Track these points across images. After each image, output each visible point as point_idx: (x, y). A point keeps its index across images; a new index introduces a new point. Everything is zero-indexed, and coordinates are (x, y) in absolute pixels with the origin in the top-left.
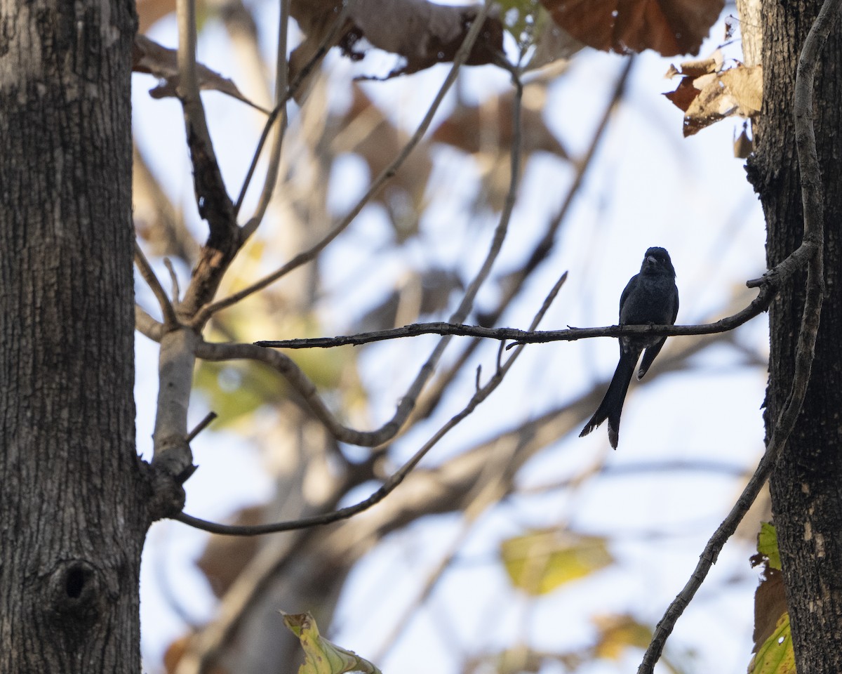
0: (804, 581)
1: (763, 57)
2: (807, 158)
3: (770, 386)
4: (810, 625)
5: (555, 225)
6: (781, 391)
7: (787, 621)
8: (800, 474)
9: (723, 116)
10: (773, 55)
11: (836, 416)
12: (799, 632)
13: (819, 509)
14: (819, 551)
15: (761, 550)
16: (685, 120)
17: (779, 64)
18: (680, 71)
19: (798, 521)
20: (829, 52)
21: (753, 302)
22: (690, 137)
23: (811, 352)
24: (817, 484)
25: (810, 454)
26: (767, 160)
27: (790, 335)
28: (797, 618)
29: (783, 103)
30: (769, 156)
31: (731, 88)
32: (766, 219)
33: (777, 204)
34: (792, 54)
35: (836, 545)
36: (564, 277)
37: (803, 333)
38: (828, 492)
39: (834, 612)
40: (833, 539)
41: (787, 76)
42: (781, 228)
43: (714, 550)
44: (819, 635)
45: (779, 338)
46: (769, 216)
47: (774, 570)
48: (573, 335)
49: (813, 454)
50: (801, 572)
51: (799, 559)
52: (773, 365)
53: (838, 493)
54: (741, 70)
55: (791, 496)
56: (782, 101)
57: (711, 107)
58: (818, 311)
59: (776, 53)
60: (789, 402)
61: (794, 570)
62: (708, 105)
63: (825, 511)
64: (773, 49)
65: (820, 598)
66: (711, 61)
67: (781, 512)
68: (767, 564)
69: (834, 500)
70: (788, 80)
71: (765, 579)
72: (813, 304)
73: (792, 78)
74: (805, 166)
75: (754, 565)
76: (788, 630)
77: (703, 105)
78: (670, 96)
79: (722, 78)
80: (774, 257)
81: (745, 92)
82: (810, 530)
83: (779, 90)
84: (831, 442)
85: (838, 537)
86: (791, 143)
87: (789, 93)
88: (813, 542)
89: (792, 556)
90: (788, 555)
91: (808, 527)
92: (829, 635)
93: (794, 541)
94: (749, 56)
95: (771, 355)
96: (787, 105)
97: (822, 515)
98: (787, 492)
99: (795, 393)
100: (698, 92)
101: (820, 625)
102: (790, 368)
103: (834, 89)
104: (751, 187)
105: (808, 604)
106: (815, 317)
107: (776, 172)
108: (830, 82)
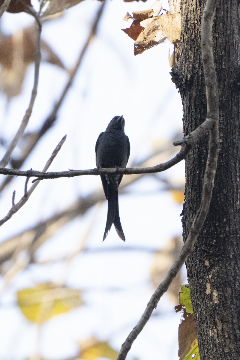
0: (206, 318)
1: (181, 8)
2: (208, 69)
3: (185, 202)
4: (210, 344)
5: (57, 106)
6: (192, 205)
7: (197, 344)
8: (204, 254)
9: (157, 43)
10: (187, 7)
11: (225, 220)
12: (203, 348)
13: (215, 275)
14: (215, 300)
15: (181, 303)
16: (135, 45)
17: (191, 12)
18: (132, 16)
19: (202, 282)
20: (220, 5)
21: (177, 155)
22: (138, 55)
23: (211, 184)
24: (214, 261)
25: (209, 243)
26: (184, 69)
27: (198, 172)
28: (202, 339)
29: (193, 35)
30: (185, 67)
31: (163, 26)
32: (183, 104)
33: (190, 95)
34: (198, 6)
35: (225, 296)
36: (64, 138)
37: (207, 172)
38: (220, 265)
39: (224, 336)
40: (223, 293)
41: (195, 19)
42: (192, 109)
43: (155, 301)
44: (215, 349)
45: (191, 174)
46: (185, 102)
47: (189, 314)
48: (72, 174)
49: (211, 243)
50: (204, 312)
51: (203, 305)
52: (187, 190)
53: (226, 266)
54: (168, 16)
55: (198, 267)
56: (192, 34)
57: (151, 38)
58: (216, 159)
59: (189, 5)
60: (199, 213)
61: (200, 311)
62: (149, 36)
63: (218, 277)
64: (187, 3)
65: (216, 328)
66: (151, 10)
67: (192, 277)
68: (185, 310)
69: (224, 270)
70: (196, 22)
71: (184, 319)
72: (213, 155)
73: (198, 20)
74: (208, 74)
75: (177, 311)
76: (197, 350)
77: (146, 37)
78: (126, 31)
79: (157, 20)
80: (188, 126)
81: (170, 29)
82: (209, 287)
83: (191, 27)
84: (222, 236)
85: (226, 291)
86: (197, 59)
87: (196, 29)
88: (211, 295)
89: (199, 303)
90: (197, 302)
91: (208, 285)
92: (221, 349)
93: (200, 294)
94: (173, 8)
95: (186, 184)
96: (195, 36)
97: (217, 279)
98: (196, 265)
99: (202, 208)
100: (143, 29)
101: (215, 344)
102: (198, 192)
103: (223, 27)
104: (174, 85)
105: (209, 331)
106: (214, 163)
107: (189, 76)
108: (221, 23)
